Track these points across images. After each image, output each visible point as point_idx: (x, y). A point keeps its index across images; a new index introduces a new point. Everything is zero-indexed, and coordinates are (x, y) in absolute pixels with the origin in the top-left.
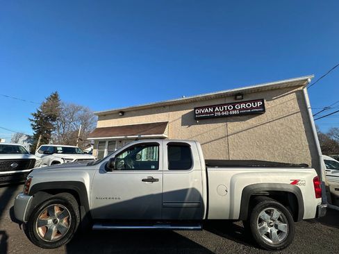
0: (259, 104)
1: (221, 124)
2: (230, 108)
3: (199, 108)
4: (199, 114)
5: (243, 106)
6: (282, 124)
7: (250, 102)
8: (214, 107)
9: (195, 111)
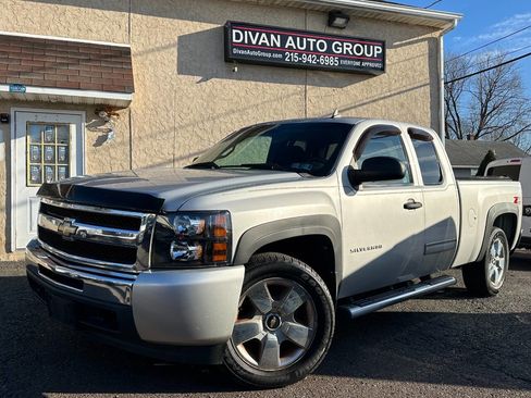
0: (377, 50)
1: (291, 88)
2: (322, 46)
3: (243, 26)
4: (242, 46)
5: (347, 48)
6: (402, 105)
7: (362, 41)
8: (284, 33)
9: (226, 31)
